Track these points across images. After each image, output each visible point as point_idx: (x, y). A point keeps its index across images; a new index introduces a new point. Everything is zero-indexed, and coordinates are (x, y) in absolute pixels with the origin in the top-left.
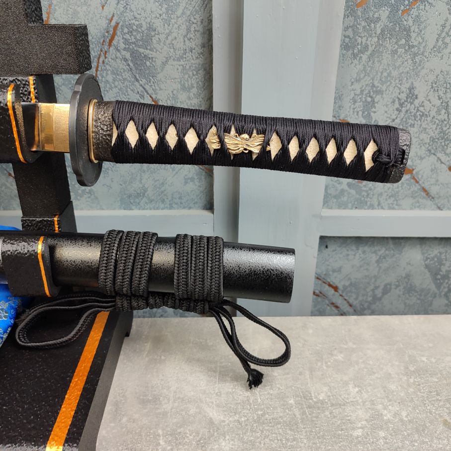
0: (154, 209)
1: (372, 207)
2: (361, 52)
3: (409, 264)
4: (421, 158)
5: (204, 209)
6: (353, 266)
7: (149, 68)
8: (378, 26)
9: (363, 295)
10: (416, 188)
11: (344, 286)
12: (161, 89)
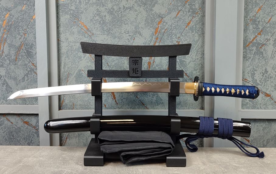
0: (183, 109)
1: (258, 108)
2: (248, 59)
3: (274, 131)
4: (273, 91)
5: (200, 109)
6: (254, 132)
7: (184, 64)
8: (253, 51)
9: (259, 144)
10: (273, 101)
11: (251, 140)
12: (188, 70)
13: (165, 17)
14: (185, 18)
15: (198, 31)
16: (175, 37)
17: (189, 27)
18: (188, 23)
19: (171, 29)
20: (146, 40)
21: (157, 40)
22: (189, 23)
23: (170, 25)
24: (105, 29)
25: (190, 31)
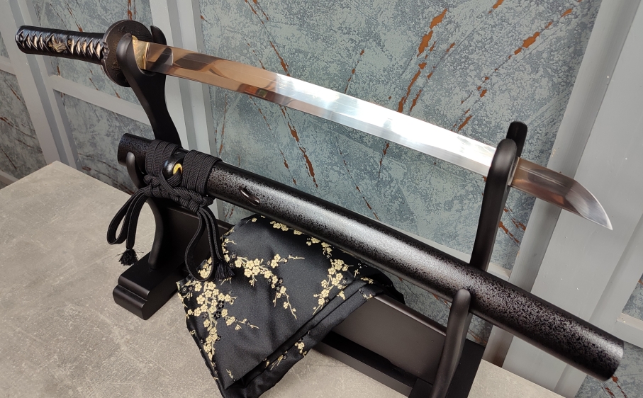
13: (454, 7)
14: (518, 22)
15: (556, 71)
16: (474, 73)
17: (528, 52)
18: (525, 39)
19: (466, 48)
20: (394, 62)
21: (422, 68)
22: (530, 41)
23: (468, 34)
24: (295, 11)
25: (528, 67)
